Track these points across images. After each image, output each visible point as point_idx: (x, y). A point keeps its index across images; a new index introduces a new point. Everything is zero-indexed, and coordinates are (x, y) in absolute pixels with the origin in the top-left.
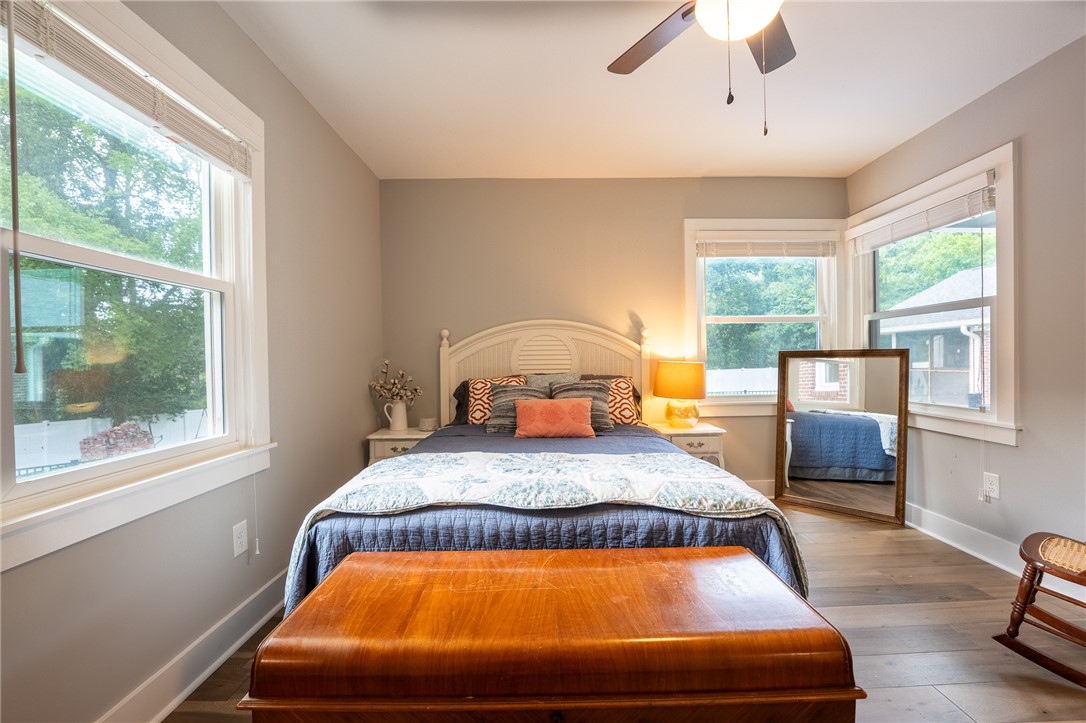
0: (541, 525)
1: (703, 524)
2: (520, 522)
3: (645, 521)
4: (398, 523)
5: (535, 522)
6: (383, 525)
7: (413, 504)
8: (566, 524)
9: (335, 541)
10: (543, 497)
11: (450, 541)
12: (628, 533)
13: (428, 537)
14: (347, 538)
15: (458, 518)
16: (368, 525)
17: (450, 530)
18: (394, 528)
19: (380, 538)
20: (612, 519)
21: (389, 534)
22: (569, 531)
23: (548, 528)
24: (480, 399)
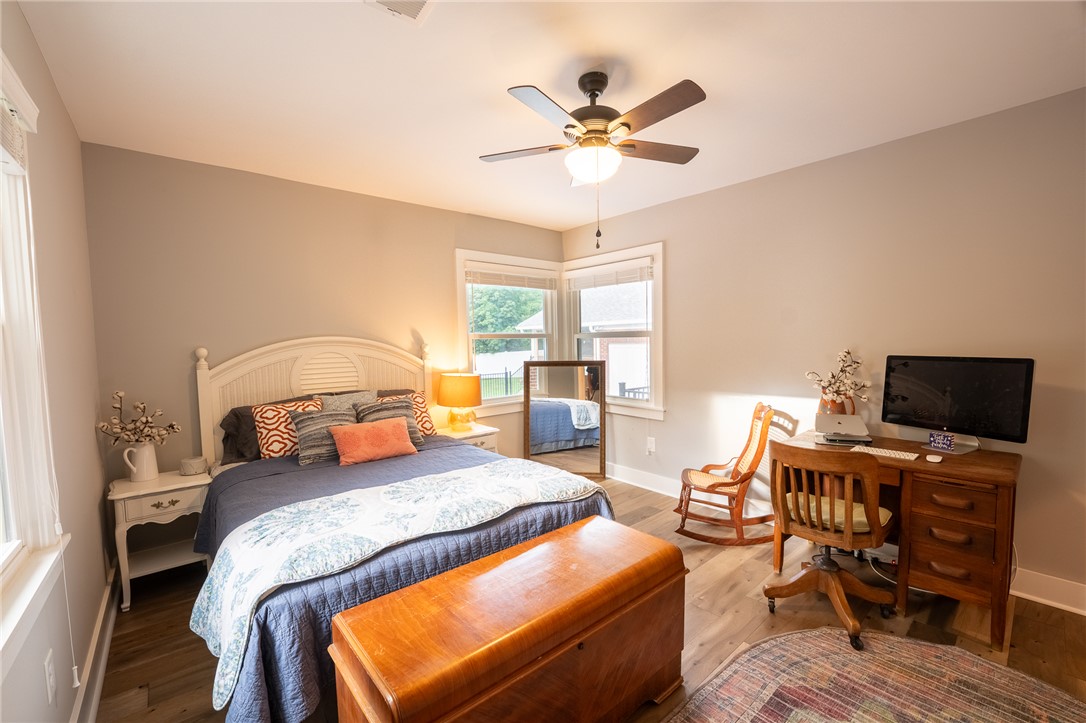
0: (478, 538)
1: (570, 506)
2: (462, 540)
3: (539, 513)
4: (360, 574)
5: (472, 537)
6: (345, 580)
7: (369, 553)
8: (493, 531)
9: (296, 613)
10: (473, 515)
11: (410, 574)
12: (531, 525)
13: (390, 577)
14: (310, 606)
15: (412, 552)
16: (329, 586)
17: (409, 565)
18: (357, 579)
19: (345, 594)
20: (520, 518)
21: (354, 587)
22: (496, 537)
23: (482, 538)
24: (276, 429)
